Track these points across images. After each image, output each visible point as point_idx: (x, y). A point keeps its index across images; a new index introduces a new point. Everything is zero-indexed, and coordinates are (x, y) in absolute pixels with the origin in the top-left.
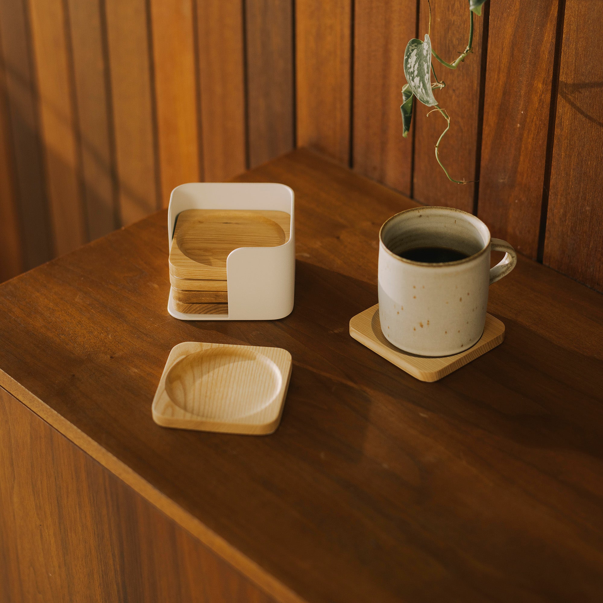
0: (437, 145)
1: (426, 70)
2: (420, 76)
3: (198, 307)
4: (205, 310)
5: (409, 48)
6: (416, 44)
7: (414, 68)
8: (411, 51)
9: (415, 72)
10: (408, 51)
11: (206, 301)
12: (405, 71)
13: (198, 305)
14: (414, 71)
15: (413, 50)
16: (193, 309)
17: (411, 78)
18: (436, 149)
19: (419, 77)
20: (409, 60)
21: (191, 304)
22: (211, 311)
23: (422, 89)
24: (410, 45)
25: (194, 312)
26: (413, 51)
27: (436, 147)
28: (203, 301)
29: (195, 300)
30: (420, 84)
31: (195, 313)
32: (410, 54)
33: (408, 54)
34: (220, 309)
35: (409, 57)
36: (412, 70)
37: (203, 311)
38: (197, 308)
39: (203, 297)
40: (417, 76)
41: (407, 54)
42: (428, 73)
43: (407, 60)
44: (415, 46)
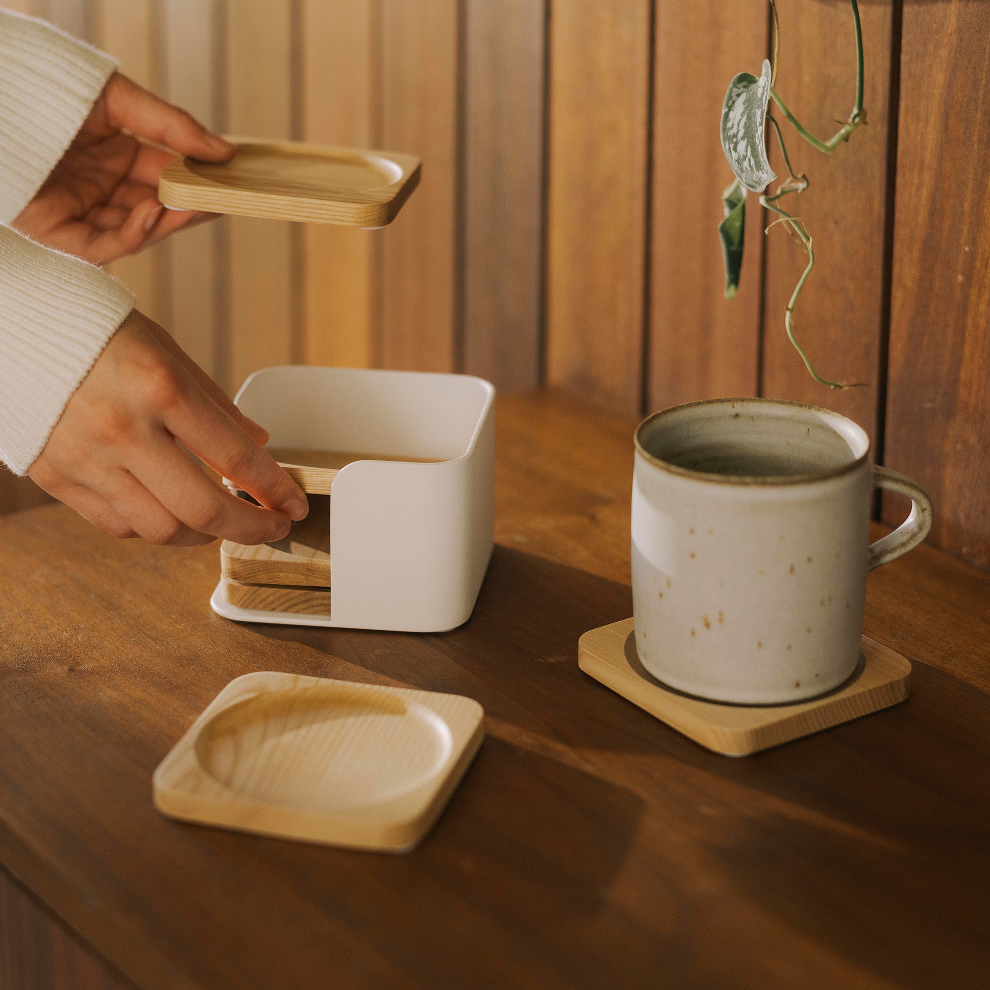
0: (790, 306)
1: (758, 120)
2: (748, 137)
3: (271, 595)
4: (285, 602)
5: (731, 92)
6: (745, 83)
7: (738, 127)
8: (735, 98)
9: (740, 132)
10: (730, 97)
11: (287, 583)
12: (722, 137)
13: (270, 590)
14: (738, 131)
15: (738, 95)
16: (259, 600)
17: (732, 146)
18: (788, 314)
19: (746, 140)
20: (731, 115)
21: (256, 588)
22: (296, 604)
23: (749, 160)
24: (735, 86)
25: (262, 605)
26: (738, 98)
27: (788, 309)
28: (281, 582)
29: (263, 578)
30: (747, 152)
31: (264, 608)
32: (734, 102)
33: (730, 103)
34: (315, 602)
35: (730, 108)
36: (734, 131)
37: (280, 605)
38: (267, 597)
39: (281, 572)
40: (743, 138)
41: (727, 103)
42: (761, 124)
43: (727, 114)
44: (745, 87)
